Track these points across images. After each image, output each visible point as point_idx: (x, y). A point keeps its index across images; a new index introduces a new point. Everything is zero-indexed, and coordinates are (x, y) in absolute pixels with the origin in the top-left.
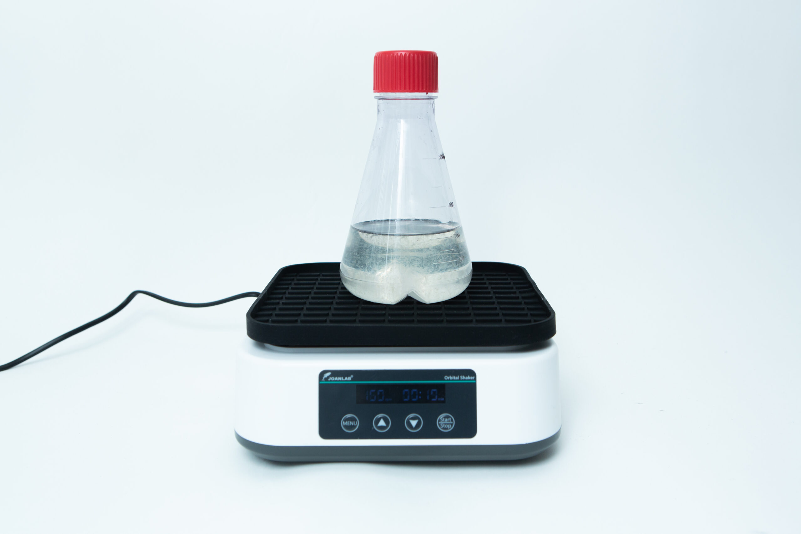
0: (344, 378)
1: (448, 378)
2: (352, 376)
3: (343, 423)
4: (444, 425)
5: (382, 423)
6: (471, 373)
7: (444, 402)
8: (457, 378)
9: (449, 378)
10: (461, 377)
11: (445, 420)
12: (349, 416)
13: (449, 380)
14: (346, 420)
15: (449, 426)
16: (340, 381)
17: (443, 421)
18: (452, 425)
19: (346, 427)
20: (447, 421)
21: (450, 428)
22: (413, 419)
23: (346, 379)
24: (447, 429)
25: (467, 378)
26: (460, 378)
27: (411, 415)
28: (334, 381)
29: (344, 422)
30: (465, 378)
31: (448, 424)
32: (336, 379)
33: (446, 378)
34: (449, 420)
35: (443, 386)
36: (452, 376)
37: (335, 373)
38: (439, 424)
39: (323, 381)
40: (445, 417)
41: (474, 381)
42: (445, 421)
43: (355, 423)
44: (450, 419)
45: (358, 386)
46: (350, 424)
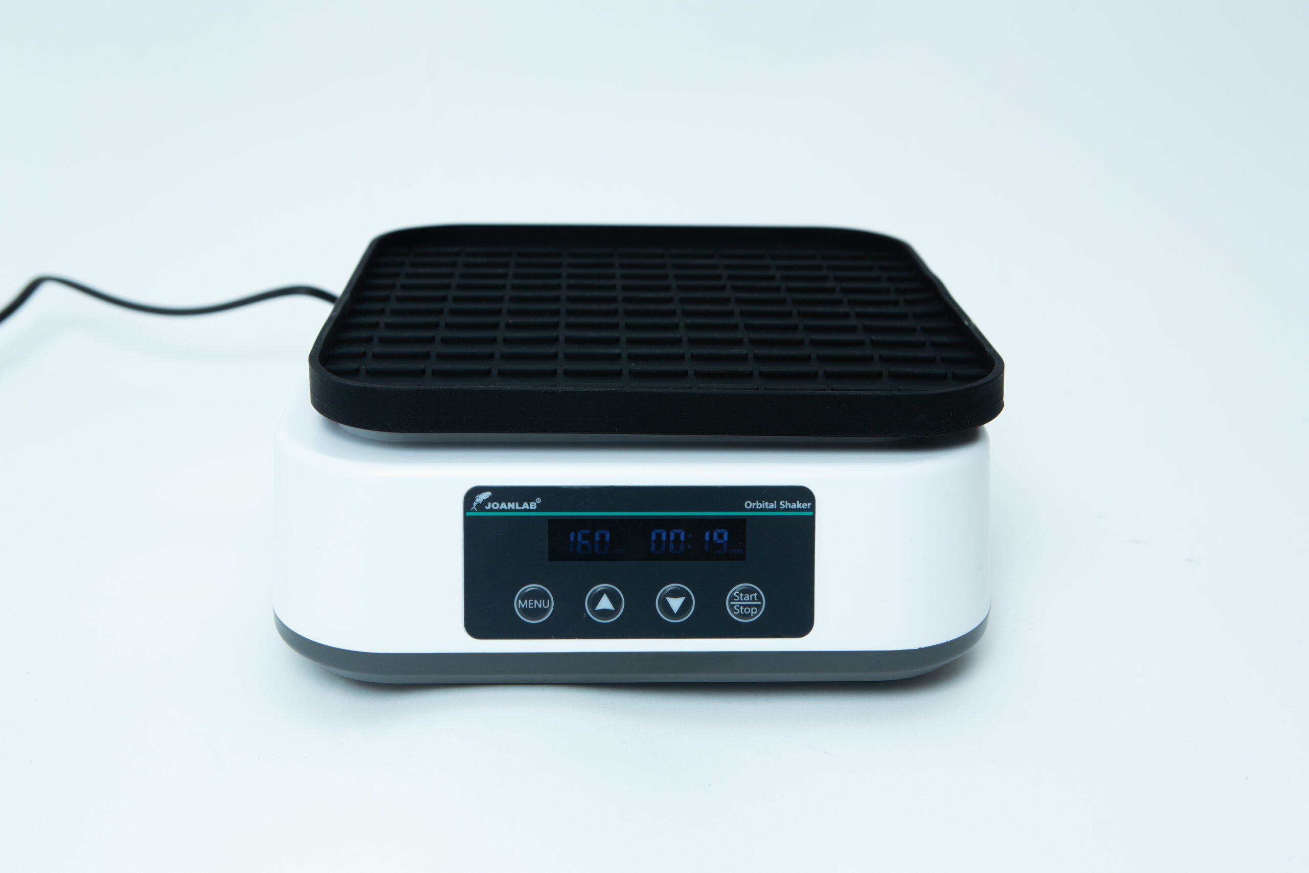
0: (521, 505)
1: (752, 505)
2: (539, 500)
3: (518, 604)
4: (742, 608)
5: (605, 603)
6: (804, 494)
7: (742, 557)
8: (773, 506)
9: (755, 506)
10: (781, 503)
11: (743, 598)
12: (529, 587)
13: (755, 510)
14: (524, 597)
15: (752, 611)
16: (511, 510)
17: (740, 601)
18: (759, 607)
19: (525, 611)
20: (750, 601)
21: (755, 615)
22: (675, 594)
23: (525, 505)
24: (749, 616)
25: (794, 506)
26: (778, 505)
27: (670, 587)
28: (498, 510)
29: (520, 601)
30: (789, 504)
31: (750, 606)
32: (503, 505)
33: (748, 505)
34: (753, 597)
35: (742, 521)
36: (761, 502)
37: (501, 493)
38: (732, 607)
39: (474, 511)
40: (745, 591)
41: (811, 513)
42: (744, 601)
43: (546, 605)
44: (755, 595)
45: (552, 521)
46: (533, 605)
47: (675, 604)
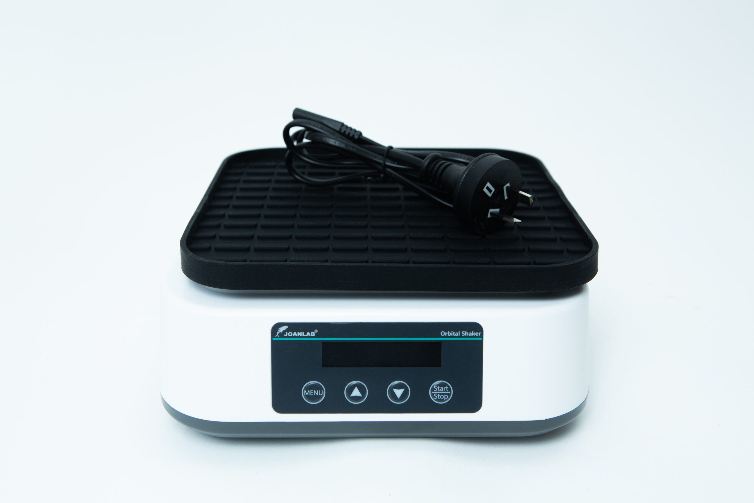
0: (305, 334)
1: (445, 334)
2: (316, 331)
3: (304, 393)
4: (439, 395)
5: (356, 392)
6: (476, 327)
7: (439, 365)
8: (457, 334)
9: (447, 334)
10: (463, 332)
11: (439, 389)
12: (312, 382)
13: (447, 337)
14: (307, 389)
15: (445, 397)
16: (299, 337)
17: (437, 391)
18: (449, 395)
19: (308, 397)
20: (443, 391)
21: (446, 400)
22: (398, 387)
23: (308, 334)
24: (443, 400)
25: (470, 334)
26: (461, 334)
27: (395, 383)
28: (292, 337)
29: (305, 391)
30: (468, 333)
31: (444, 394)
32: (295, 334)
33: (443, 334)
34: (446, 389)
35: (439, 343)
36: (450, 332)
37: (294, 327)
38: (433, 394)
39: (277, 337)
40: (440, 385)
41: (480, 339)
42: (440, 391)
43: (321, 393)
44: (447, 387)
45: (324, 343)
46: (313, 394)
47: (399, 393)
